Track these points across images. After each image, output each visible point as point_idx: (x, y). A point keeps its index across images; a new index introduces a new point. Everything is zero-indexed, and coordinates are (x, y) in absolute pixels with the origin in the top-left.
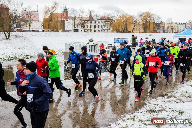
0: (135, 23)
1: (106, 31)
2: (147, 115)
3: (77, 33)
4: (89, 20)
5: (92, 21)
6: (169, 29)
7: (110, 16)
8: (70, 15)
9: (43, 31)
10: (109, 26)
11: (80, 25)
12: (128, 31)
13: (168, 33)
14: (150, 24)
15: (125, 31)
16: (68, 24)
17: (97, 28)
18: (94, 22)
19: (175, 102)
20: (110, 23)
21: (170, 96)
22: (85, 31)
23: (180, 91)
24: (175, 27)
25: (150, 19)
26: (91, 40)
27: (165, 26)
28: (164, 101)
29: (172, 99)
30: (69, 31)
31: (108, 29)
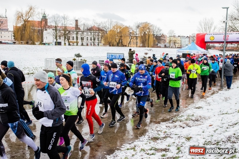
0: (131, 35)
1: (96, 44)
2: (150, 143)
3: (60, 46)
4: (75, 30)
5: (78, 31)
6: (171, 43)
7: (101, 26)
8: (50, 24)
9: (14, 43)
10: (100, 38)
11: (64, 36)
12: (123, 45)
13: (170, 48)
14: (149, 37)
15: (120, 45)
16: (47, 35)
17: (85, 40)
18: (81, 32)
19: (181, 127)
20: (101, 34)
21: (175, 120)
22: (69, 45)
23: (186, 115)
24: (178, 41)
25: (149, 31)
26: (78, 56)
27: (167, 40)
28: (169, 127)
29: (178, 123)
30: (49, 44)
31: (98, 42)
